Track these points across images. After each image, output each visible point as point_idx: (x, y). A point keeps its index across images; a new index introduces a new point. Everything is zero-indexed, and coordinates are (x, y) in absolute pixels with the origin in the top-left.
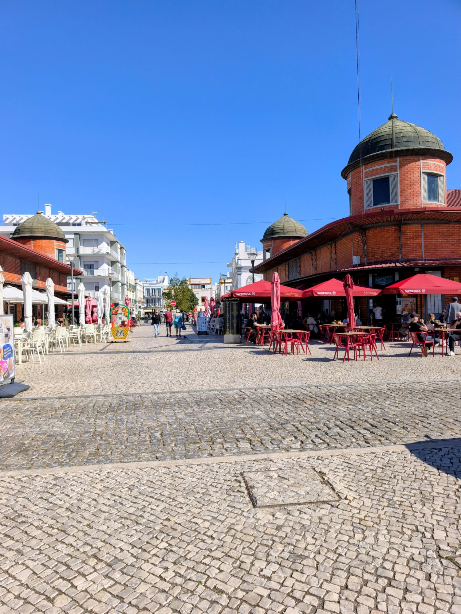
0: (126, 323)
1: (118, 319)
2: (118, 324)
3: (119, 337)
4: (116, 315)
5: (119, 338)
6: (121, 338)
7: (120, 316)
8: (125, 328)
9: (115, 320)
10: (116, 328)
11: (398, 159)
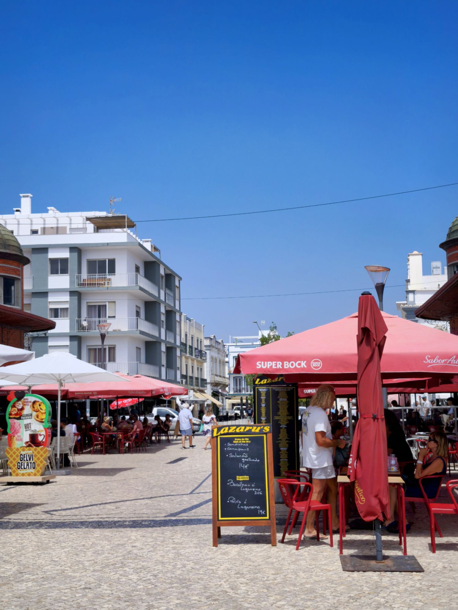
0: (40, 438)
1: (23, 429)
2: (21, 440)
3: (24, 471)
4: (19, 419)
5: (23, 475)
6: (29, 475)
7: (26, 421)
8: (39, 449)
9: (16, 432)
10: (17, 449)
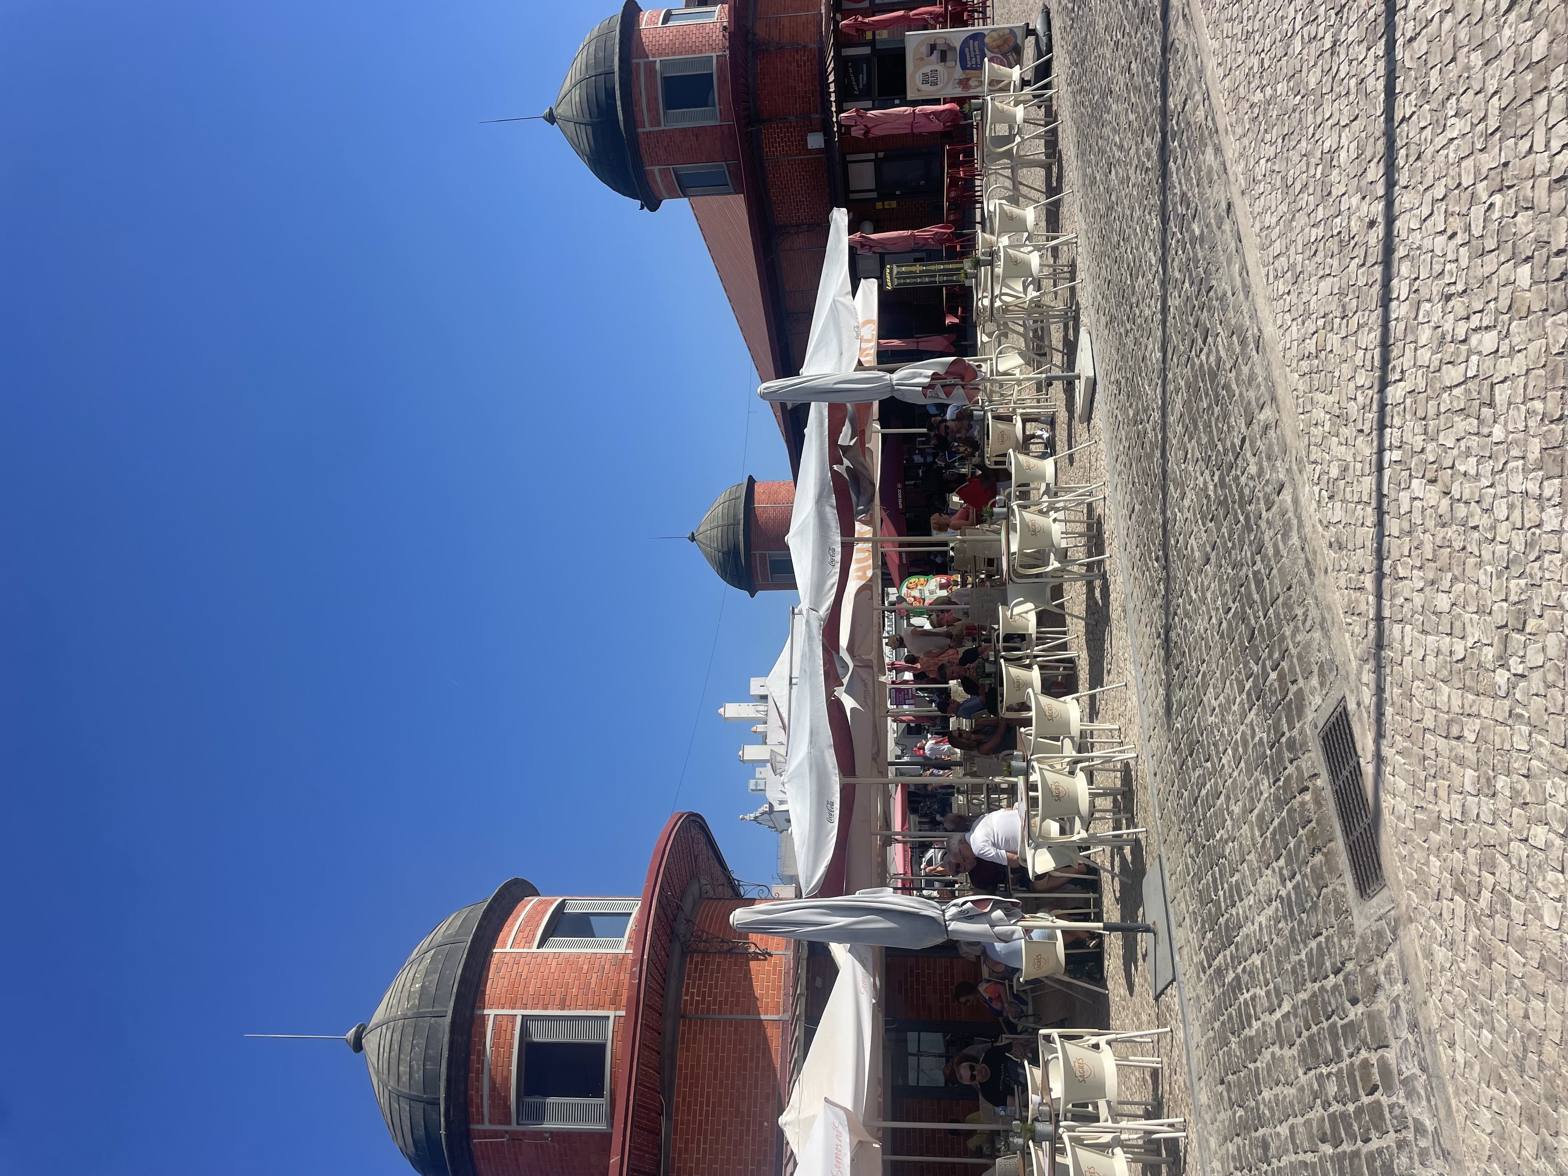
11: (634, 61)
